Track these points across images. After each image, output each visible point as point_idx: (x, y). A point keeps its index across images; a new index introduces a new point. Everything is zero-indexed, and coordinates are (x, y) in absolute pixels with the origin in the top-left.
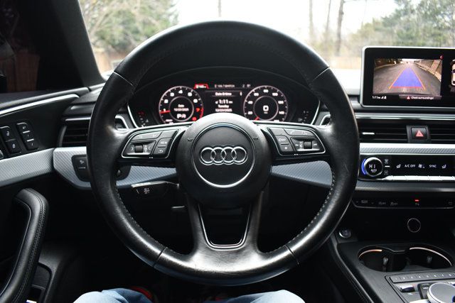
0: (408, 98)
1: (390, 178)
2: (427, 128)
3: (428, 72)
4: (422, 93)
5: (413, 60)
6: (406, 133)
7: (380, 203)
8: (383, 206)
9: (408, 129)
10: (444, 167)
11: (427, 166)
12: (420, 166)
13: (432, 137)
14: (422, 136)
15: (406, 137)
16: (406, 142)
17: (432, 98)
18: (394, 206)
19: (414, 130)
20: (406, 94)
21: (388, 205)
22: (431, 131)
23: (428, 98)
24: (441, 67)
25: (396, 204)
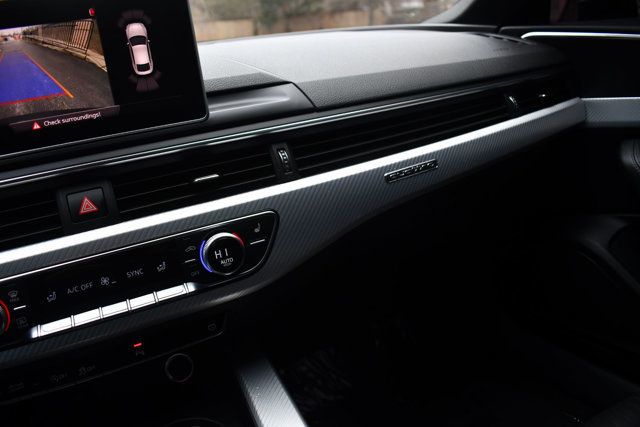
0: (36, 127)
2: (105, 186)
3: (66, 55)
4: (66, 107)
5: (19, 30)
9: (60, 200)
10: (162, 267)
12: (105, 281)
14: (94, 208)
15: (58, 220)
17: (95, 116)
18: (89, 374)
20: (26, 117)
23: (87, 117)
24: (97, 37)
25: (90, 368)
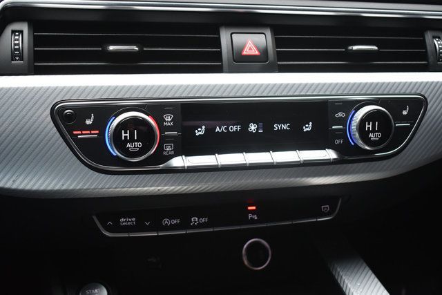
1: (177, 162)
2: (268, 33)
6: (219, 46)
7: (166, 222)
8: (172, 227)
9: (225, 36)
10: (308, 128)
11: (268, 127)
12: (253, 128)
13: (280, 56)
14: (257, 53)
15: (218, 56)
16: (218, 70)
18: (200, 226)
19: (239, 39)
21: (185, 224)
22: (278, 43)
25: (203, 220)
